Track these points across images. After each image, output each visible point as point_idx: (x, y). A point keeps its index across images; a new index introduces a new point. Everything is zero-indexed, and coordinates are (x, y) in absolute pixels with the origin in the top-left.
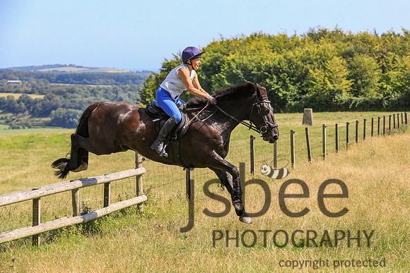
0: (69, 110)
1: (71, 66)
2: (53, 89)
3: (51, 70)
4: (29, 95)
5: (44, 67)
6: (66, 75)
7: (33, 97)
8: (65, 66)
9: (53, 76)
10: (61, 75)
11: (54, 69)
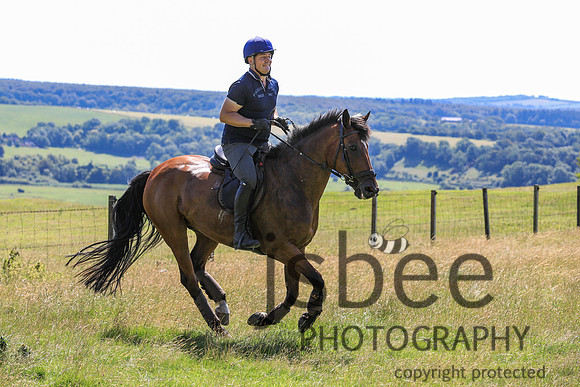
0: (532, 165)
1: (541, 97)
2: (510, 131)
3: (511, 103)
4: (472, 141)
5: (500, 99)
6: (531, 111)
7: (478, 144)
8: (533, 97)
9: (512, 112)
10: (525, 112)
11: (516, 102)
